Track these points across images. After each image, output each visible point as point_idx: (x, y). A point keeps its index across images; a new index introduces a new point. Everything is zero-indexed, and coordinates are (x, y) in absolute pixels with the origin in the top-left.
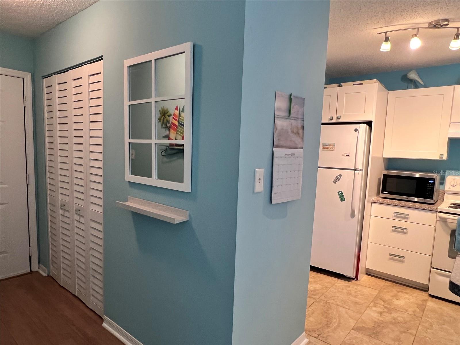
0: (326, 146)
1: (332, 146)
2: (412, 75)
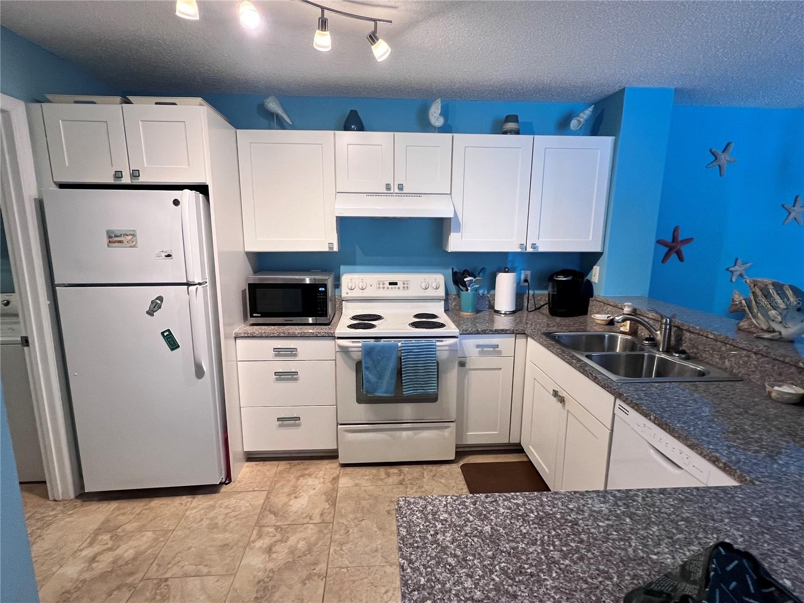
0: (116, 236)
1: (129, 238)
2: (273, 105)
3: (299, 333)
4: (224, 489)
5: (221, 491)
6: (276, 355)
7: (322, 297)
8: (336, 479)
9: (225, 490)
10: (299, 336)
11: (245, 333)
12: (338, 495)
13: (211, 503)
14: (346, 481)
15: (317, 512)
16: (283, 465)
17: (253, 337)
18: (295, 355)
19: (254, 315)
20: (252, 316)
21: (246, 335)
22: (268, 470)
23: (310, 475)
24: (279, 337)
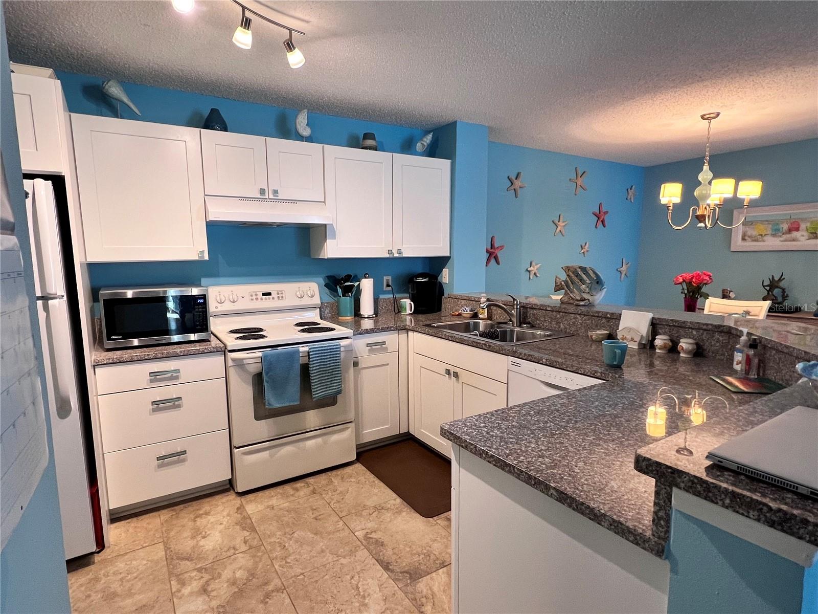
2: (115, 90)
3: (181, 352)
4: (97, 558)
5: (96, 561)
6: (151, 381)
7: (201, 310)
8: (240, 509)
9: (100, 559)
10: (182, 354)
11: (109, 359)
12: (253, 520)
13: (90, 576)
14: (254, 507)
15: (238, 542)
16: (165, 515)
17: (120, 362)
18: (177, 378)
19: (113, 337)
20: (109, 339)
21: (111, 361)
22: (148, 524)
23: (207, 514)
24: (155, 358)
